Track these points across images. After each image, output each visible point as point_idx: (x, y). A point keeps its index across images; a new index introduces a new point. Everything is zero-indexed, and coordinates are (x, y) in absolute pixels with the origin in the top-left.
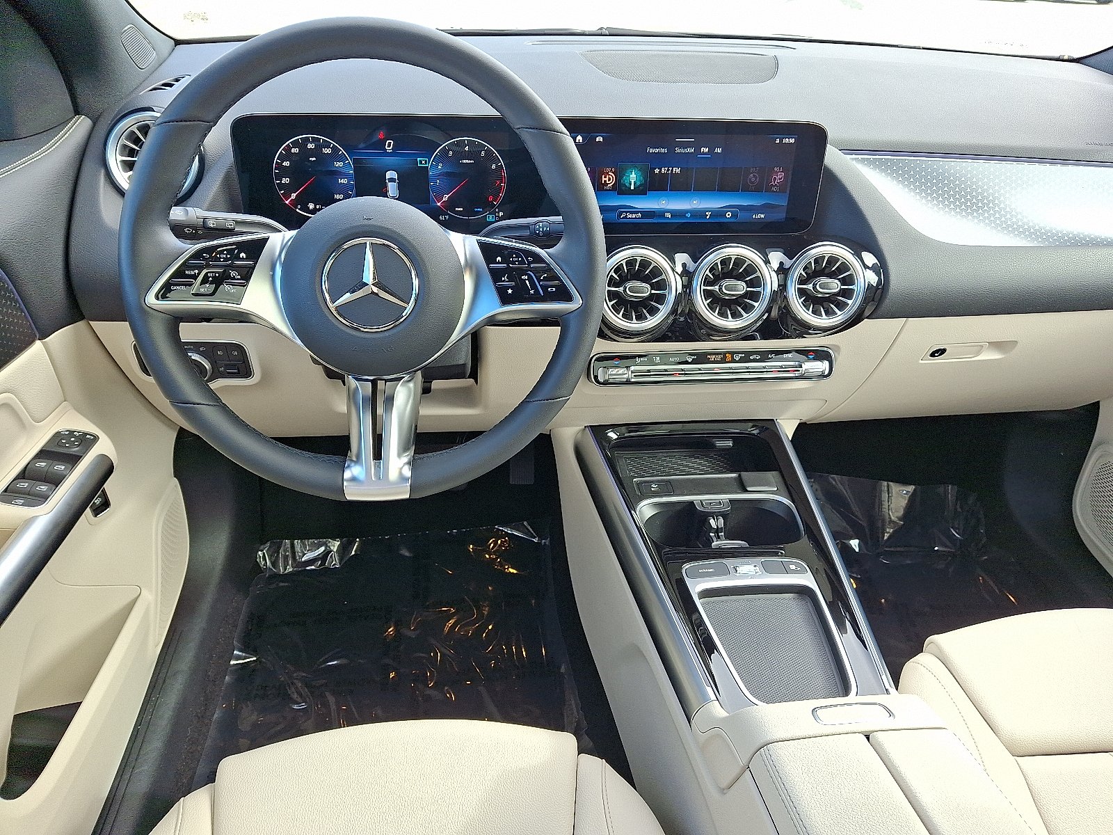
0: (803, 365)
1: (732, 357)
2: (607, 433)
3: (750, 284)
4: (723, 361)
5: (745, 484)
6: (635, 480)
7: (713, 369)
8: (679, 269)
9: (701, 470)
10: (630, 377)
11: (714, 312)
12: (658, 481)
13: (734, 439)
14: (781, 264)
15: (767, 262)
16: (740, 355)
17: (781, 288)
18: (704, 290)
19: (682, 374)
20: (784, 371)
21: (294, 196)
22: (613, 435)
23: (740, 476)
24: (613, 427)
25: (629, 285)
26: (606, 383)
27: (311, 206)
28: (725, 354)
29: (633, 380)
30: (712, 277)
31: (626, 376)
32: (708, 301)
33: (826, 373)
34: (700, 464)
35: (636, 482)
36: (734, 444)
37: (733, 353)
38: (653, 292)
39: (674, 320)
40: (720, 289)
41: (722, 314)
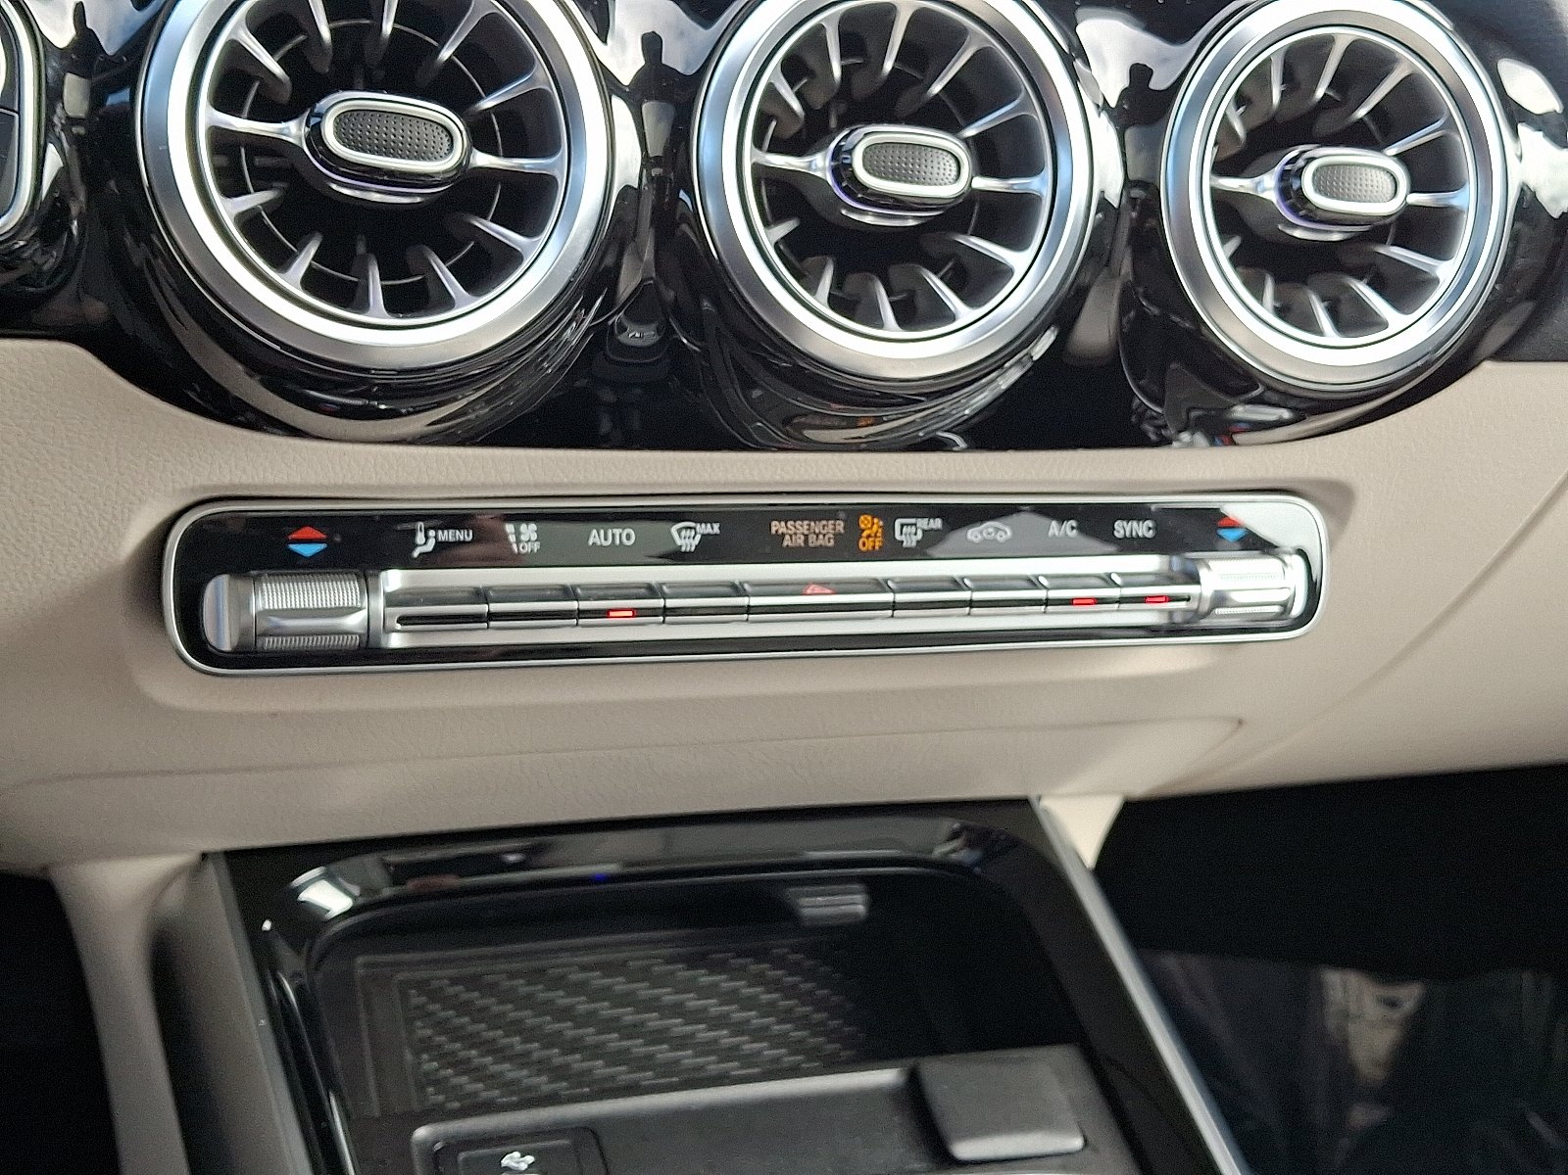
0: (1203, 573)
1: (888, 530)
2: (298, 891)
3: (988, 155)
4: (846, 549)
5: (947, 1123)
6: (421, 1133)
7: (799, 587)
8: (627, 64)
9: (748, 1060)
10: (378, 624)
11: (812, 289)
12: (537, 1133)
13: (876, 887)
14: (1140, 74)
15: (1074, 55)
16: (923, 523)
17: (1136, 193)
18: (756, 167)
19: (652, 612)
20: (1122, 600)
22: (327, 897)
23: (914, 1080)
24: (328, 855)
25: (335, 106)
26: (249, 657)
28: (853, 513)
29: (396, 641)
30: (796, 105)
31: (354, 621)
32: (782, 230)
33: (1297, 609)
34: (731, 997)
35: (427, 1146)
36: (873, 904)
37: (889, 514)
38: (482, 159)
39: (601, 335)
40: (842, 170)
41: (849, 305)
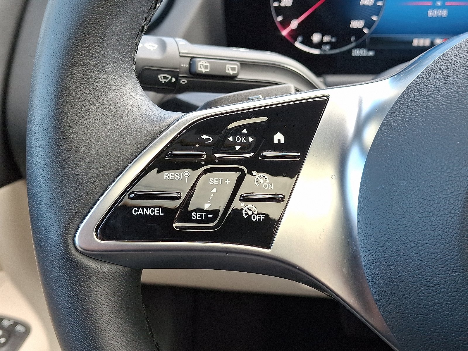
21: (294, 24)
27: (316, 38)
